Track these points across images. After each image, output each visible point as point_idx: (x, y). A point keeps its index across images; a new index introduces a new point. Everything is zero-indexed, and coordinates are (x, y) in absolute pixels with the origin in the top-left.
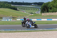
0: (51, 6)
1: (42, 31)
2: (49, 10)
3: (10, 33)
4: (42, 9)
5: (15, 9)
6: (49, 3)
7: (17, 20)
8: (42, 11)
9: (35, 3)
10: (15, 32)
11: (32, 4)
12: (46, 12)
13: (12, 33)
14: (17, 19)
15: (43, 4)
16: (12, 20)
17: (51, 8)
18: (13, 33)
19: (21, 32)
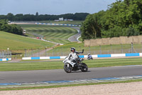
0: (107, 21)
1: (87, 84)
2: (103, 32)
3: (9, 92)
4: (85, 31)
5: (17, 31)
6: (101, 14)
7: (23, 58)
8: (86, 35)
9: (67, 17)
10: (19, 89)
11: (60, 19)
12: (94, 38)
13: (12, 92)
14: (23, 56)
15: (88, 17)
16: (10, 59)
17: (107, 26)
18: (15, 91)
19: (34, 88)
